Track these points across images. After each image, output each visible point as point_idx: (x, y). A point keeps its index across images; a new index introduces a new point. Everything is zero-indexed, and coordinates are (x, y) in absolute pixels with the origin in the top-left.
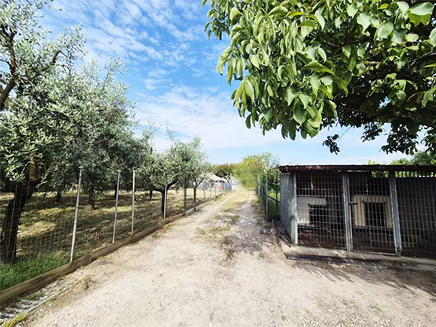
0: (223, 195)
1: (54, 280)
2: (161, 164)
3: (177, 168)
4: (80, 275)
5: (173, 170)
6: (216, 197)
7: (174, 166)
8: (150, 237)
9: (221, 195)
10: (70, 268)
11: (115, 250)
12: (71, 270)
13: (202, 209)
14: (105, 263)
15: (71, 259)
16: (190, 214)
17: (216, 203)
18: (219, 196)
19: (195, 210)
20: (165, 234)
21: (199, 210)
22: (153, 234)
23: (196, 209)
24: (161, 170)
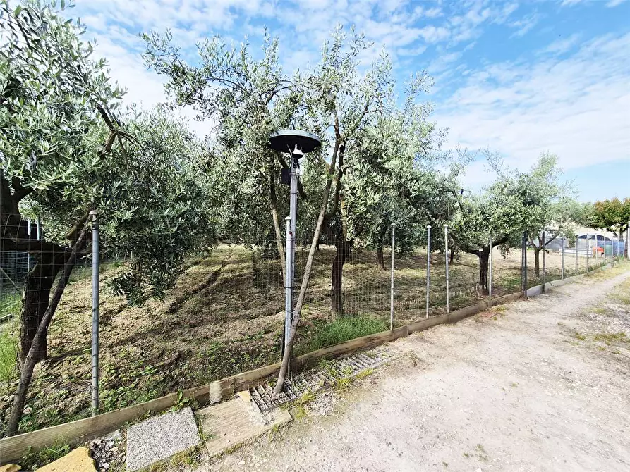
0: (608, 266)
1: (381, 343)
2: (483, 213)
3: (513, 217)
4: (402, 346)
5: (505, 222)
6: (590, 269)
7: (506, 214)
8: (470, 321)
9: (602, 265)
10: (391, 336)
11: (431, 327)
12: (392, 338)
13: (557, 290)
14: (423, 340)
15: (391, 326)
16: (533, 296)
17: (591, 281)
18: (597, 267)
19: (543, 290)
20: (496, 322)
21: (550, 291)
22: (476, 317)
23: (546, 289)
24: (485, 222)
